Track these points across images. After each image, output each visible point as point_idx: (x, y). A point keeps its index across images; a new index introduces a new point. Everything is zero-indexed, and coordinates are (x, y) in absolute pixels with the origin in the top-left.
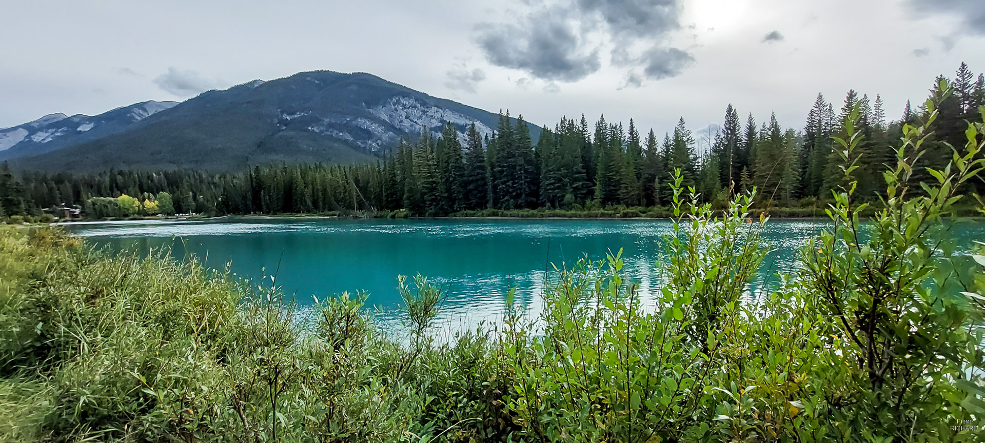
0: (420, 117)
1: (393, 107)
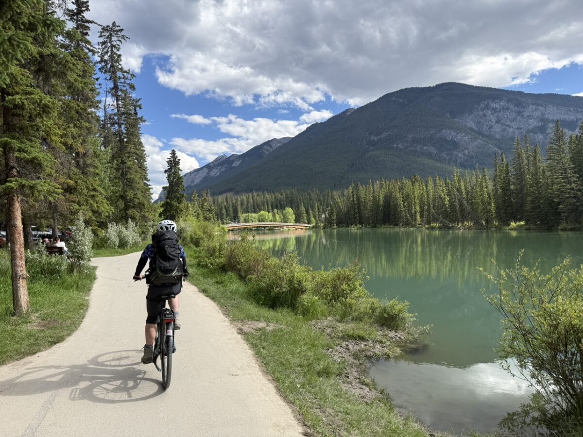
0: (514, 120)
1: (481, 113)
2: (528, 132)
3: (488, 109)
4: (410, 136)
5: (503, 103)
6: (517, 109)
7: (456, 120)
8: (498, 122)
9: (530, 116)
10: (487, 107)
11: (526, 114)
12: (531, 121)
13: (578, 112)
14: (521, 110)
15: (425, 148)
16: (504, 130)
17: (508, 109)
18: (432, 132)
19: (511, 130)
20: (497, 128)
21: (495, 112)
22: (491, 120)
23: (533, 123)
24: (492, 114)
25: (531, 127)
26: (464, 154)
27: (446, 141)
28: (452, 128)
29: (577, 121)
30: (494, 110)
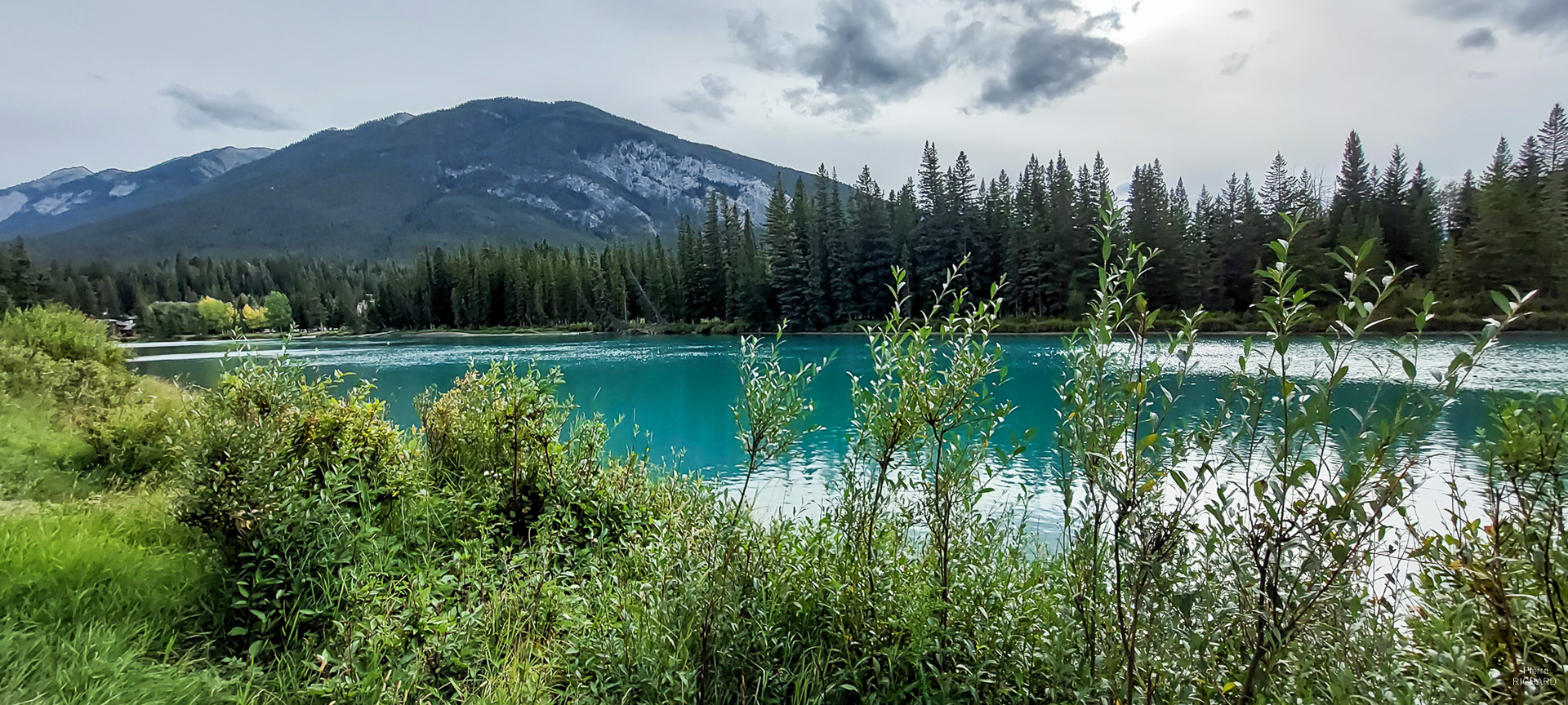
0: (666, 174)
1: (622, 156)
2: (684, 192)
3: (632, 152)
4: (516, 178)
5: (651, 147)
6: (670, 159)
7: (586, 162)
8: (644, 174)
9: (685, 171)
10: (631, 149)
11: (682, 168)
12: (687, 179)
13: (740, 175)
14: (675, 161)
15: (540, 200)
16: (652, 187)
17: (658, 157)
18: (551, 176)
19: (662, 188)
20: (644, 183)
21: (642, 159)
22: (635, 170)
23: (690, 183)
24: (637, 160)
25: (686, 188)
26: (599, 216)
27: (571, 192)
28: (581, 174)
29: (739, 187)
30: (640, 154)
